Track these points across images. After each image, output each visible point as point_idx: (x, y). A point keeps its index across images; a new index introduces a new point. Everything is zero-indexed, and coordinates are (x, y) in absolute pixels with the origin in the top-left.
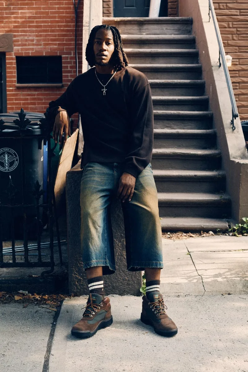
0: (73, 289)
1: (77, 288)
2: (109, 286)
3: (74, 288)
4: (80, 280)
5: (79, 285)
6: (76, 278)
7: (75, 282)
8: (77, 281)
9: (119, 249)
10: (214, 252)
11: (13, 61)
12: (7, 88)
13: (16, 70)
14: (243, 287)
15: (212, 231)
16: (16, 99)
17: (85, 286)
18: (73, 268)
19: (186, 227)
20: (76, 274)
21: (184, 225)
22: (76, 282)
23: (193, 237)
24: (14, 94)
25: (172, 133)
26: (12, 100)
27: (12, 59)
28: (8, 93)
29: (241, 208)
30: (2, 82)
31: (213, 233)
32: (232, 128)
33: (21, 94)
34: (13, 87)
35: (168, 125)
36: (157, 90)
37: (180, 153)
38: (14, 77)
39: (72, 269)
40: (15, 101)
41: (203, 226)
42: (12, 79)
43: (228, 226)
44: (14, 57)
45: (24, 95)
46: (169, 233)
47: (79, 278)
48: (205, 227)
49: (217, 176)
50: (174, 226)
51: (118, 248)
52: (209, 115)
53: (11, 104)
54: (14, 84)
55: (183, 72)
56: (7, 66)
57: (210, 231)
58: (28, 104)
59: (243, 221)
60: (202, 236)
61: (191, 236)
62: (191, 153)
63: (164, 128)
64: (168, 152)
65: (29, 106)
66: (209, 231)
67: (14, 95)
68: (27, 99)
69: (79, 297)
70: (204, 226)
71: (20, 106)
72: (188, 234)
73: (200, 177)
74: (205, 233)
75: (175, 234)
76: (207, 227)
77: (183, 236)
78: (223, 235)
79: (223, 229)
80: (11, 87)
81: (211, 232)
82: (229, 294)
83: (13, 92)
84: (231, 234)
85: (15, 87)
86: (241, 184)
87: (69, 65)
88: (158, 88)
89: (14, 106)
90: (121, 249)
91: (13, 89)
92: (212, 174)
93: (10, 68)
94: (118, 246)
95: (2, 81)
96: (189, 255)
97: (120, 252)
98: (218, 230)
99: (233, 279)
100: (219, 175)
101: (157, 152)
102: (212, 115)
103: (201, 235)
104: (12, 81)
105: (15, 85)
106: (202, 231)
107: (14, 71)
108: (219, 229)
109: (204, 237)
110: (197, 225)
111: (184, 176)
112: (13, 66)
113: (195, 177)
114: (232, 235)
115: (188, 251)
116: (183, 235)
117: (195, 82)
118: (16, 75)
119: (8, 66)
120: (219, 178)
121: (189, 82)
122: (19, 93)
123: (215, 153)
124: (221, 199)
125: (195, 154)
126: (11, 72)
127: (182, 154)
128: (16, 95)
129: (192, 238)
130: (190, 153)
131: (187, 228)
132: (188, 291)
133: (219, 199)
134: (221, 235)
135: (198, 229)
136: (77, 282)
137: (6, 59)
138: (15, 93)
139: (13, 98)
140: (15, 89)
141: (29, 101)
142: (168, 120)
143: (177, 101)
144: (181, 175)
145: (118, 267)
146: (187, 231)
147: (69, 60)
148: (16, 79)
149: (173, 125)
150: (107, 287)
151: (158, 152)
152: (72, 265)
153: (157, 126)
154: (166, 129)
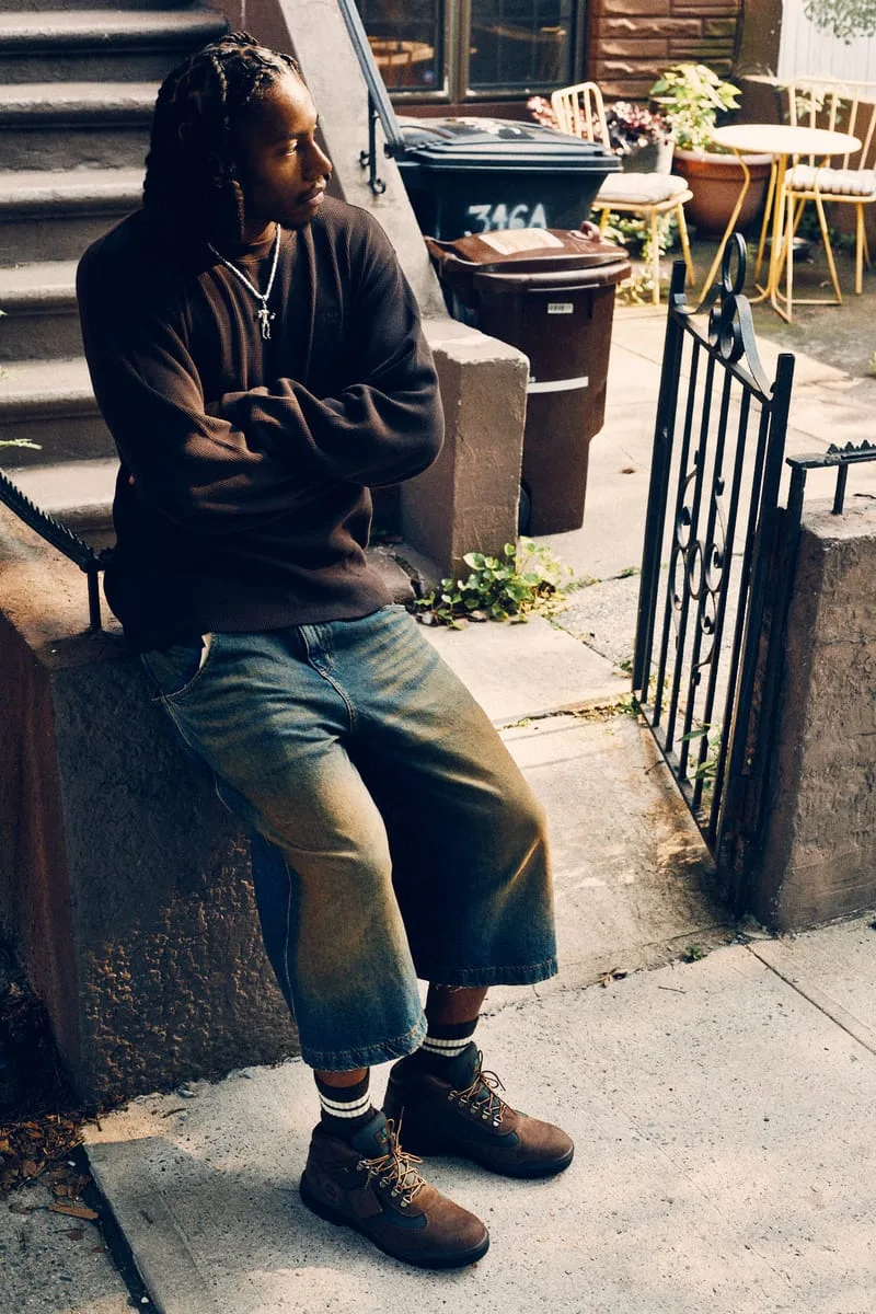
0: (98, 1086)
1: (114, 1079)
2: (228, 1043)
3: (102, 1080)
4: (122, 1046)
5: (120, 1066)
6: (107, 1046)
7: (104, 1060)
8: (110, 1053)
14: (636, 922)
17: (140, 1063)
18: (92, 1013)
20: (107, 1033)
22: (108, 1059)
29: (457, 520)
32: (371, 184)
35: (88, 154)
39: (89, 1018)
43: (412, 588)
47: (118, 1041)
59: (467, 565)
63: (76, 164)
82: (616, 976)
84: (428, 617)
86: (458, 439)
99: (583, 884)
114: (434, 624)
136: (112, 1057)
142: (88, 131)
145: (257, 974)
149: (108, 153)
150: (220, 1048)
152: (88, 1005)
153: (46, 156)
154: (82, 167)
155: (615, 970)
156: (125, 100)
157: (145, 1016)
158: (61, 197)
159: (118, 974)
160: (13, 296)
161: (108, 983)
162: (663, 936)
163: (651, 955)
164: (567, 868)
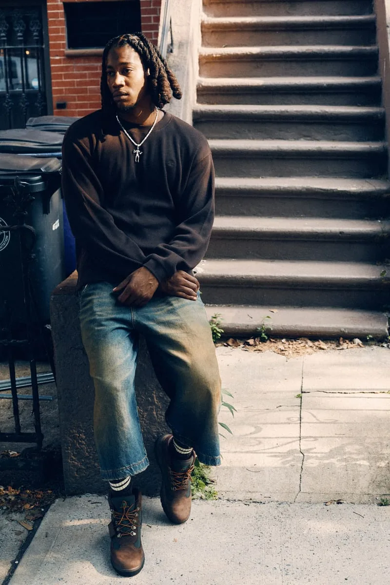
0: (70, 483)
1: (77, 483)
3: (71, 481)
4: (81, 468)
5: (80, 477)
6: (74, 466)
9: (145, 423)
10: (345, 393)
11: (59, 11)
12: (51, 58)
13: (65, 27)
14: (370, 484)
15: (358, 338)
16: (67, 76)
17: (89, 479)
18: (68, 449)
19: (313, 330)
20: (74, 460)
21: (310, 327)
22: (75, 473)
23: (323, 349)
24: (63, 67)
25: (309, 150)
26: (60, 77)
27: (57, 7)
28: (52, 65)
30: (44, 46)
31: (360, 342)
33: (73, 67)
34: (60, 56)
35: (305, 134)
36: (294, 65)
37: (318, 188)
38: (61, 38)
39: (66, 451)
40: (65, 79)
41: (343, 330)
42: (58, 42)
43: (387, 331)
44: (60, 3)
45: (79, 69)
46: (284, 340)
47: (79, 465)
48: (347, 332)
49: (380, 235)
50: (293, 328)
51: (143, 420)
52: (379, 115)
53: (58, 84)
54: (62, 50)
55: (343, 30)
56: (50, 19)
57: (356, 338)
58: (87, 84)
60: (341, 347)
61: (321, 348)
62: (339, 189)
64: (298, 188)
65: (88, 87)
66: (353, 338)
67: (62, 69)
68: (84, 76)
69: (80, 497)
70: (345, 330)
71: (72, 88)
72: (316, 343)
73: (349, 234)
74: (347, 341)
75: (294, 342)
76: (350, 331)
77: (306, 348)
78: (379, 346)
79: (378, 336)
80: (57, 56)
81: (357, 341)
82: (339, 502)
83: (60, 63)
85: (64, 56)
87: (152, 16)
88: (297, 61)
89: (64, 88)
90: (147, 422)
91: (60, 59)
92: (371, 231)
93: (54, 23)
94: (143, 417)
95: (42, 45)
96: (300, 399)
97: (146, 428)
98: (370, 338)
99: (358, 462)
100: (383, 232)
101: (279, 188)
102: (384, 115)
103: (338, 345)
104: (59, 46)
105: (64, 51)
106: (341, 338)
107: (62, 28)
108: (371, 336)
109: (343, 349)
110: (333, 328)
111: (322, 233)
112: (60, 19)
113: (340, 235)
115: (302, 387)
116: (307, 346)
117: (361, 50)
118: (65, 34)
119: (51, 21)
120: (382, 238)
121: (351, 51)
122: (71, 66)
123: (380, 190)
124: (381, 279)
125: (345, 191)
126: (57, 31)
127: (322, 191)
128: (67, 68)
129: (323, 351)
130: (337, 189)
131: (316, 332)
132: (271, 490)
133: (377, 277)
134: (375, 345)
135: (334, 335)
136: (77, 471)
137: (48, 7)
138: (65, 65)
139: (61, 75)
140: (64, 59)
141: (87, 79)
142: (306, 124)
143: (325, 87)
144: (316, 232)
146: (314, 336)
147: (152, 7)
148: (65, 42)
151: (282, 188)
152: (66, 445)
153: (286, 134)
154: (302, 139)
155: (340, 500)
156: (321, 111)
157: (91, 457)
158: (281, 149)
159: (79, 435)
160: (246, 187)
161: (74, 438)
162: (379, 491)
163: (365, 498)
164: (356, 454)
